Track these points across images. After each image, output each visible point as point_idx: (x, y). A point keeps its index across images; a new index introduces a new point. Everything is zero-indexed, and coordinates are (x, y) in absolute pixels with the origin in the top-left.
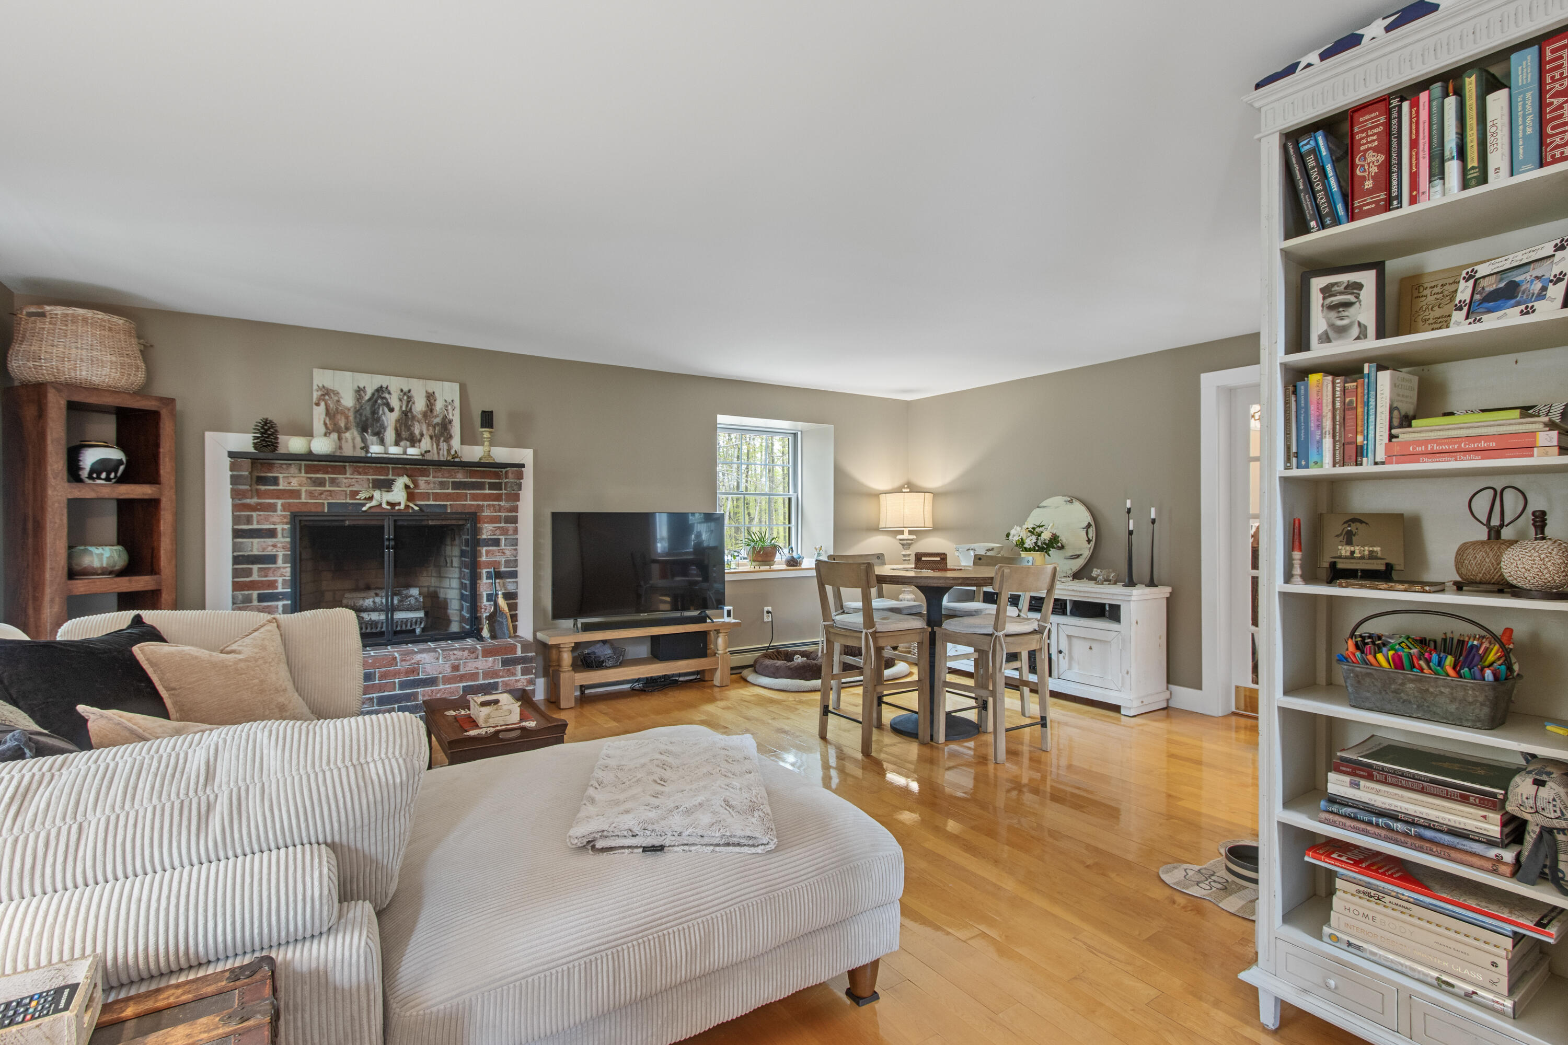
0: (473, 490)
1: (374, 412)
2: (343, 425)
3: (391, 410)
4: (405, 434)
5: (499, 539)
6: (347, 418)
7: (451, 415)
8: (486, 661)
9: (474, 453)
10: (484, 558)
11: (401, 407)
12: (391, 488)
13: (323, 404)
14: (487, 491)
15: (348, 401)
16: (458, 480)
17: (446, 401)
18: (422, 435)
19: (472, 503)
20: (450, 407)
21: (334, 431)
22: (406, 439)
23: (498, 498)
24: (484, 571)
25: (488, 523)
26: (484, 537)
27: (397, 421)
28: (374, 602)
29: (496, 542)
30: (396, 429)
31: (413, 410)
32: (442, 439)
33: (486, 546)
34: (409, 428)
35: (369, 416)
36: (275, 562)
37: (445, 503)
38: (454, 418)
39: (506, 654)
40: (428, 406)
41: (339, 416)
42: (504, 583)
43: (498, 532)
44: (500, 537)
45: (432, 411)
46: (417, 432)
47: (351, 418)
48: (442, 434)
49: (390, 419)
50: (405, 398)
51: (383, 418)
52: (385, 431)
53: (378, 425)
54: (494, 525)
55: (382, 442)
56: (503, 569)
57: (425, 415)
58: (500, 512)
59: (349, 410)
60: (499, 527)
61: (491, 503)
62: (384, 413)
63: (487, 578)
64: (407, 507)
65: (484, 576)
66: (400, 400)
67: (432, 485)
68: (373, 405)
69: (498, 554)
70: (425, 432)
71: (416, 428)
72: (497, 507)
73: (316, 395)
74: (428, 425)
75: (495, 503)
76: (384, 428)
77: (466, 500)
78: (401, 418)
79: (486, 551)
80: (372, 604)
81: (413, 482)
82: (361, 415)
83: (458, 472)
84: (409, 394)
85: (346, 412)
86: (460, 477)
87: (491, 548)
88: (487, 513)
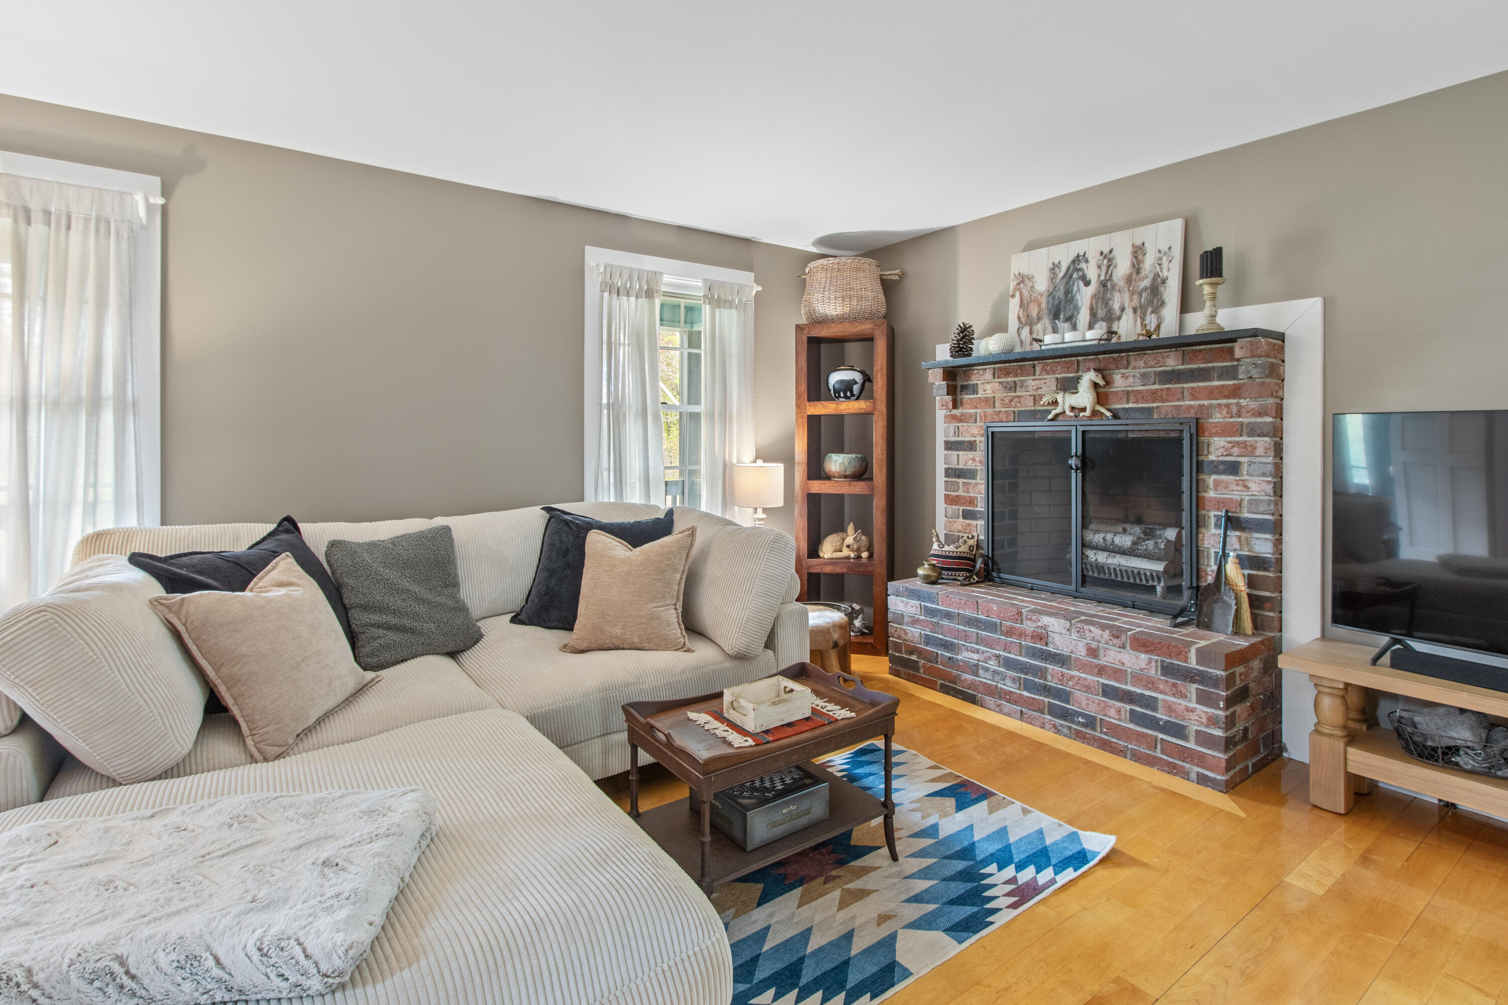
0: (1192, 382)
1: (1068, 292)
2: (1035, 315)
3: (1087, 283)
4: (1101, 313)
5: (1239, 463)
6: (1039, 305)
7: (1165, 271)
8: (1137, 658)
9: (1197, 323)
10: (1211, 494)
11: (1099, 276)
12: (1076, 389)
13: (1018, 294)
14: (1216, 383)
15: (1042, 285)
16: (1170, 369)
17: (1160, 251)
18: (1123, 309)
19: (1193, 403)
20: (1164, 259)
21: (1026, 324)
22: (1103, 320)
23: (1235, 392)
24: (1212, 514)
25: (1217, 434)
26: (1212, 457)
27: (1094, 296)
28: (1104, 539)
29: (1233, 468)
30: (1091, 309)
31: (1114, 278)
32: (1150, 309)
33: (1217, 473)
34: (1106, 302)
35: (1062, 297)
36: (974, 478)
37: (1150, 405)
38: (1170, 275)
39: (1171, 657)
40: (1134, 266)
41: (1031, 306)
42: (1247, 539)
43: (1236, 451)
44: (1240, 459)
45: (1138, 272)
46: (1116, 306)
47: (1044, 305)
48: (1150, 302)
49: (1085, 296)
50: (1105, 262)
51: (1078, 296)
52: (1078, 314)
53: (1072, 306)
54: (1230, 439)
55: (1074, 327)
56: (1246, 515)
57: (1129, 280)
58: (1239, 416)
59: (1042, 295)
60: (1238, 443)
61: (1224, 401)
62: (1079, 290)
63: (1217, 526)
64: (1095, 413)
65: (1213, 521)
66: (1099, 267)
67: (1131, 380)
68: (1067, 283)
69: (1235, 488)
70: (1126, 305)
71: (1116, 301)
72: (1234, 409)
73: (1012, 285)
74: (1133, 293)
75: (1230, 401)
76: (1077, 309)
77: (1183, 399)
78: (1099, 292)
79: (1215, 481)
80: (1102, 540)
81: (1104, 378)
82: (1054, 298)
83: (1168, 357)
84: (1111, 256)
85: (1039, 298)
86: (1172, 362)
87: (1223, 477)
88: (1217, 418)
